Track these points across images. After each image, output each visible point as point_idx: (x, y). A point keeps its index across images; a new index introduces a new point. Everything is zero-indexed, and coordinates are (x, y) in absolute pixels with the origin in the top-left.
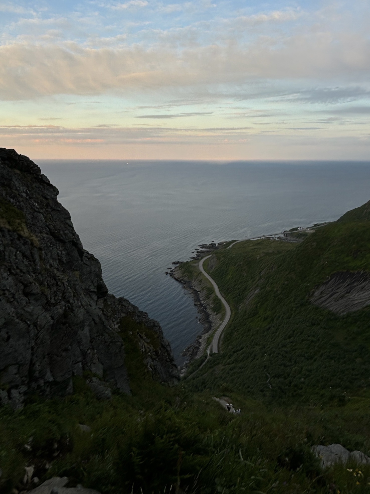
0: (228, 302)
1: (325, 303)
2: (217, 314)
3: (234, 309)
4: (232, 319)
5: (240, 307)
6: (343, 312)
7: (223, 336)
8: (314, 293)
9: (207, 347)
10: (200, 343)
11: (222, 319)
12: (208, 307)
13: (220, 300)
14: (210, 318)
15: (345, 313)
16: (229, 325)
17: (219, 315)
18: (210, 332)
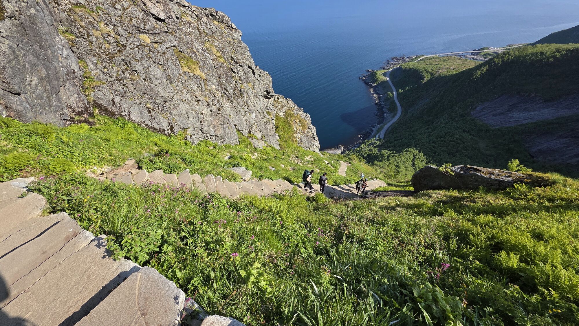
0: (402, 106)
1: (483, 117)
2: (390, 113)
3: (405, 111)
4: (401, 118)
5: (410, 110)
6: (496, 126)
7: (390, 129)
8: (476, 108)
9: (377, 133)
10: (373, 131)
11: (393, 117)
12: (385, 107)
13: (396, 103)
14: (385, 115)
15: (497, 127)
16: (397, 123)
17: (392, 114)
18: (382, 125)
